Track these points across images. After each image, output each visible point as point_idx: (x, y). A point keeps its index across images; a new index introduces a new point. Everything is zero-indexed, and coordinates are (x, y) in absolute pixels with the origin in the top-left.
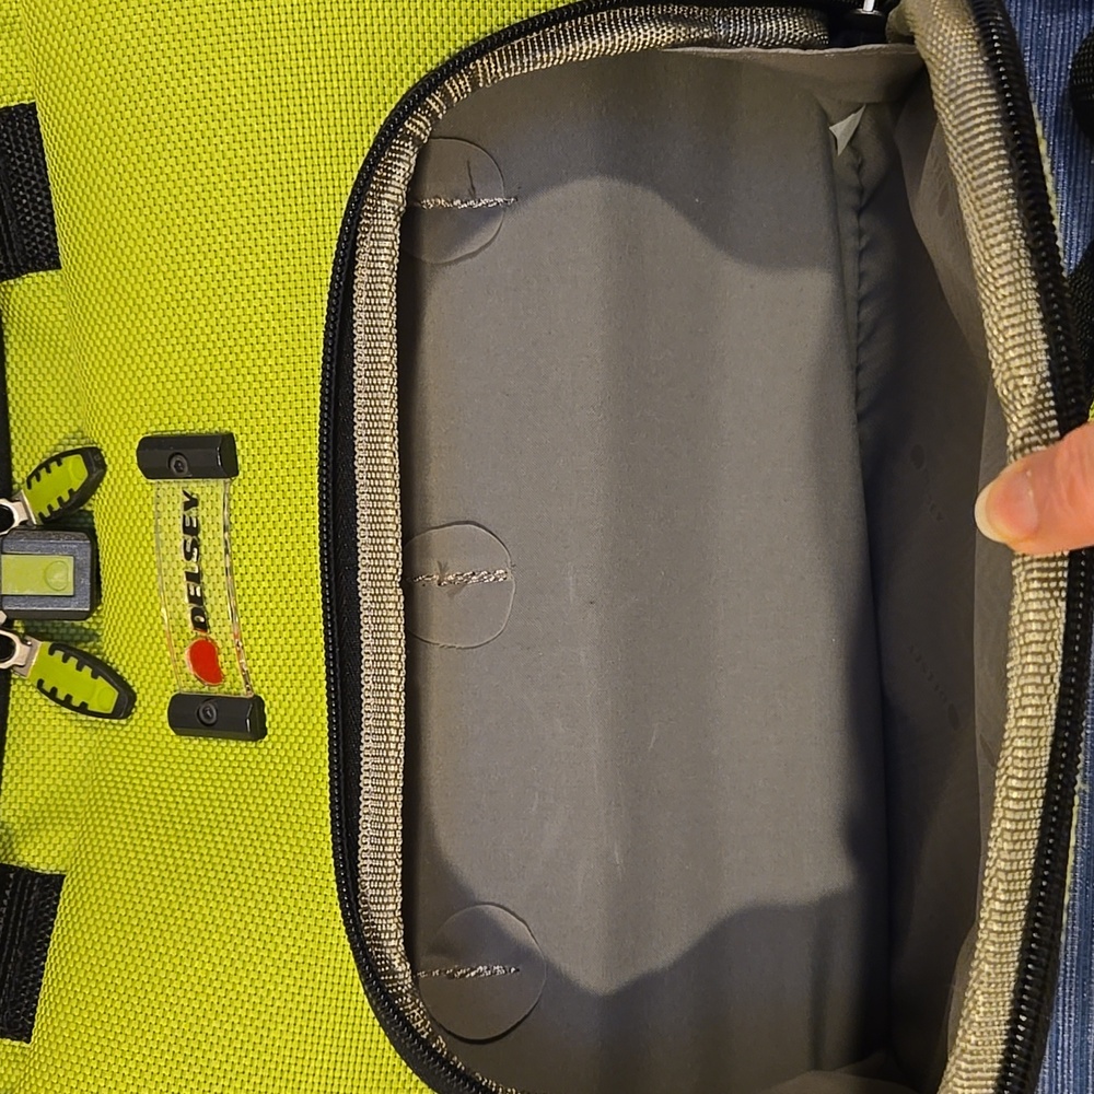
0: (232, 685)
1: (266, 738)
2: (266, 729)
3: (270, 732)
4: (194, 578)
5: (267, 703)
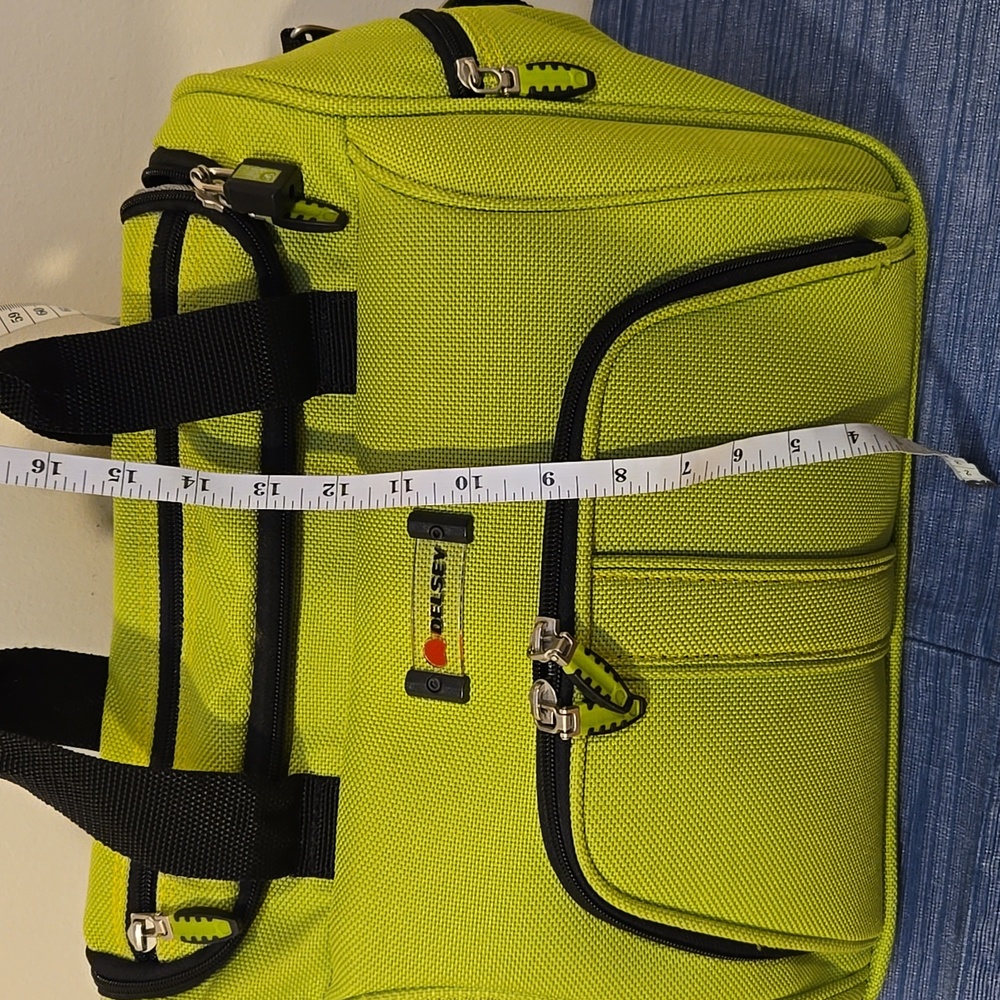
0: (452, 667)
1: (469, 702)
2: (469, 697)
3: (472, 698)
4: (436, 601)
5: (472, 681)
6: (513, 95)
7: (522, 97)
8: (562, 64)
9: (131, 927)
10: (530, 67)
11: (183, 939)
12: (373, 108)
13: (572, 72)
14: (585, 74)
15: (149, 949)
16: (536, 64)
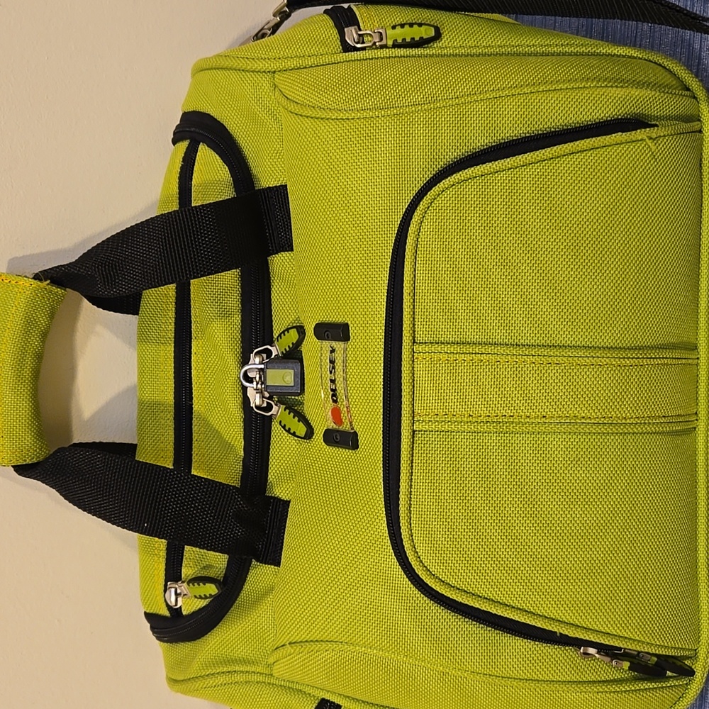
0: (346, 427)
1: (359, 449)
2: (358, 446)
3: (360, 447)
4: (333, 381)
5: (359, 435)
6: (382, 47)
7: (389, 48)
8: (415, 23)
9: (168, 592)
10: (394, 27)
11: (196, 597)
12: (290, 64)
13: (424, 28)
14: (433, 29)
15: (178, 606)
16: (399, 25)
